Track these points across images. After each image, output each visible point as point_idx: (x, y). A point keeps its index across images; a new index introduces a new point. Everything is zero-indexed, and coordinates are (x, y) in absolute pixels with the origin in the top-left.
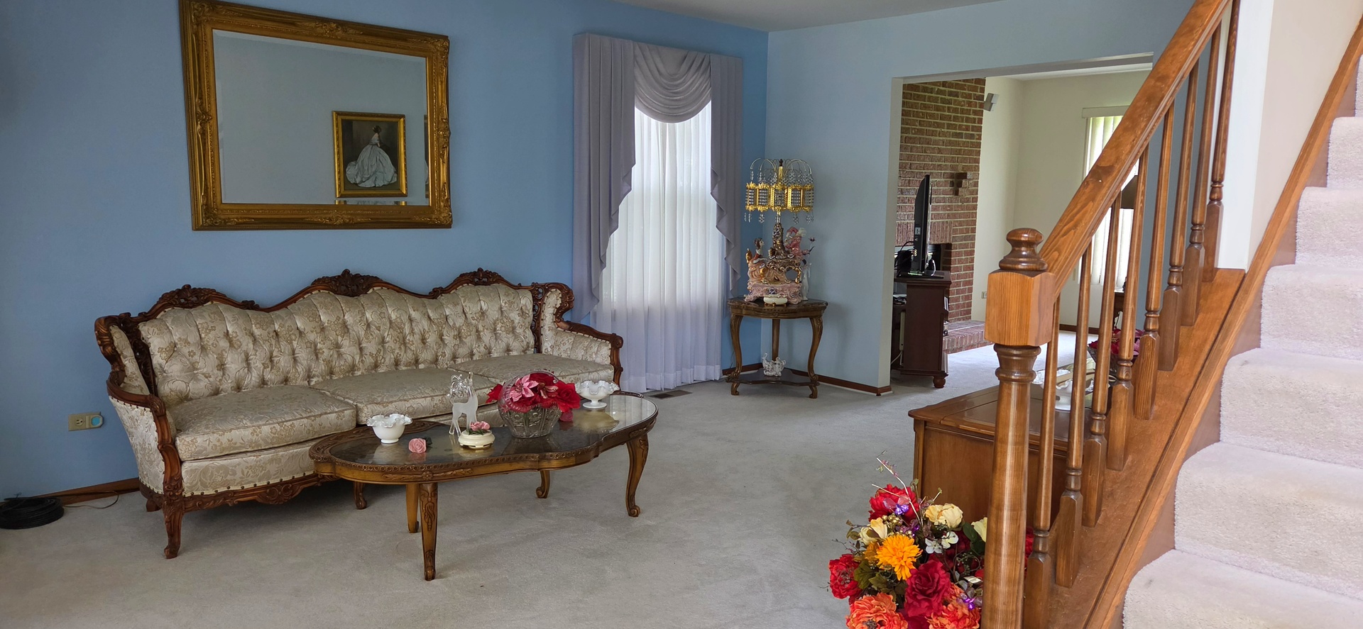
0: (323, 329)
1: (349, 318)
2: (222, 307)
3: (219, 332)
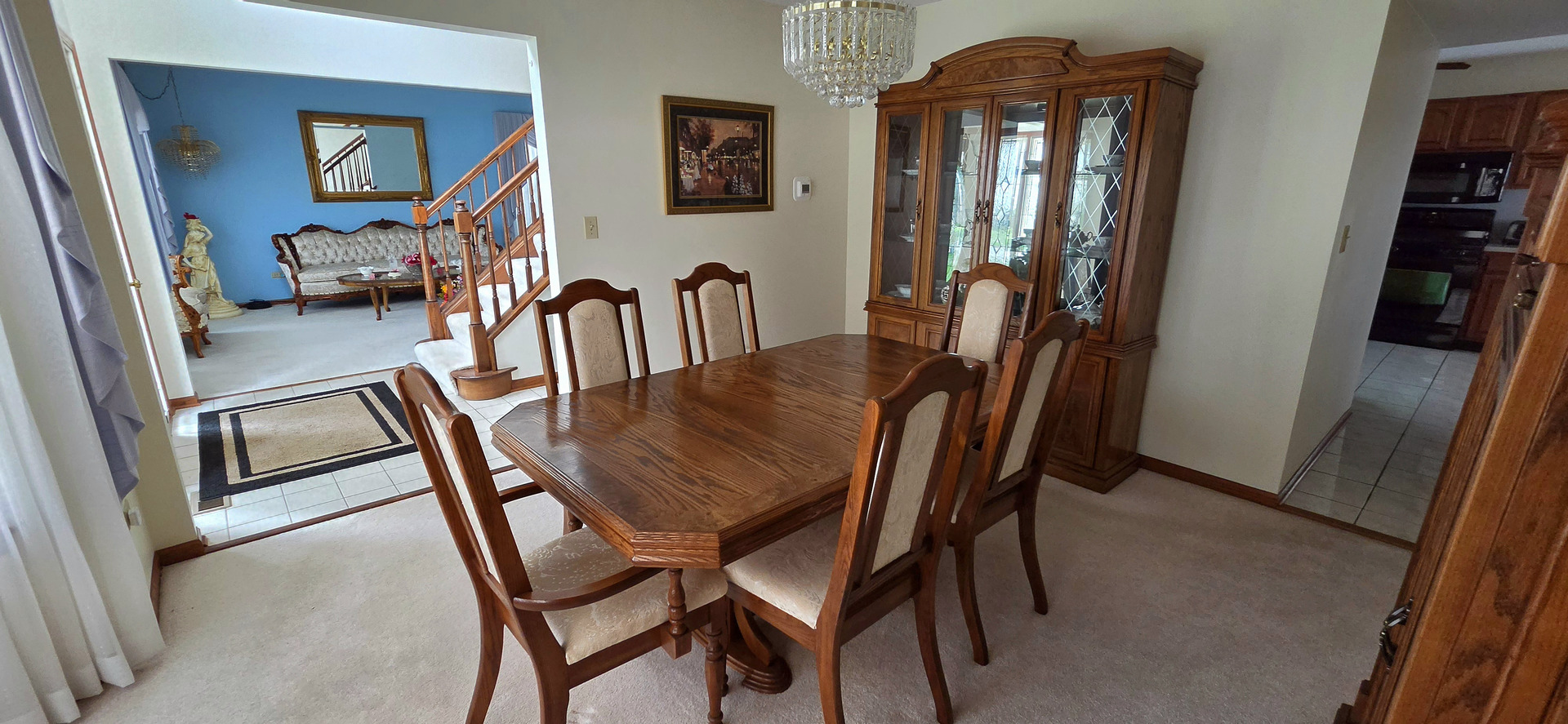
0: (369, 242)
1: (381, 238)
2: (325, 232)
3: (324, 241)
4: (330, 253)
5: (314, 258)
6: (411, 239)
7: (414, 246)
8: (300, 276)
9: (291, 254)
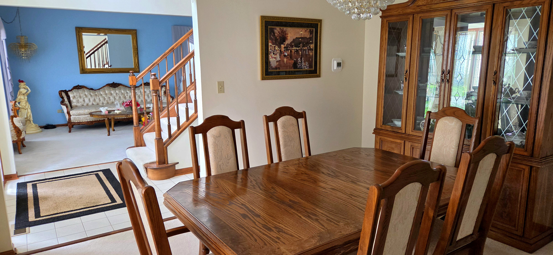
0: (106, 94)
1: (112, 92)
2: (85, 89)
3: (84, 94)
4: (87, 100)
5: (78, 103)
6: (127, 93)
7: (128, 97)
8: (72, 112)
9: (67, 101)
